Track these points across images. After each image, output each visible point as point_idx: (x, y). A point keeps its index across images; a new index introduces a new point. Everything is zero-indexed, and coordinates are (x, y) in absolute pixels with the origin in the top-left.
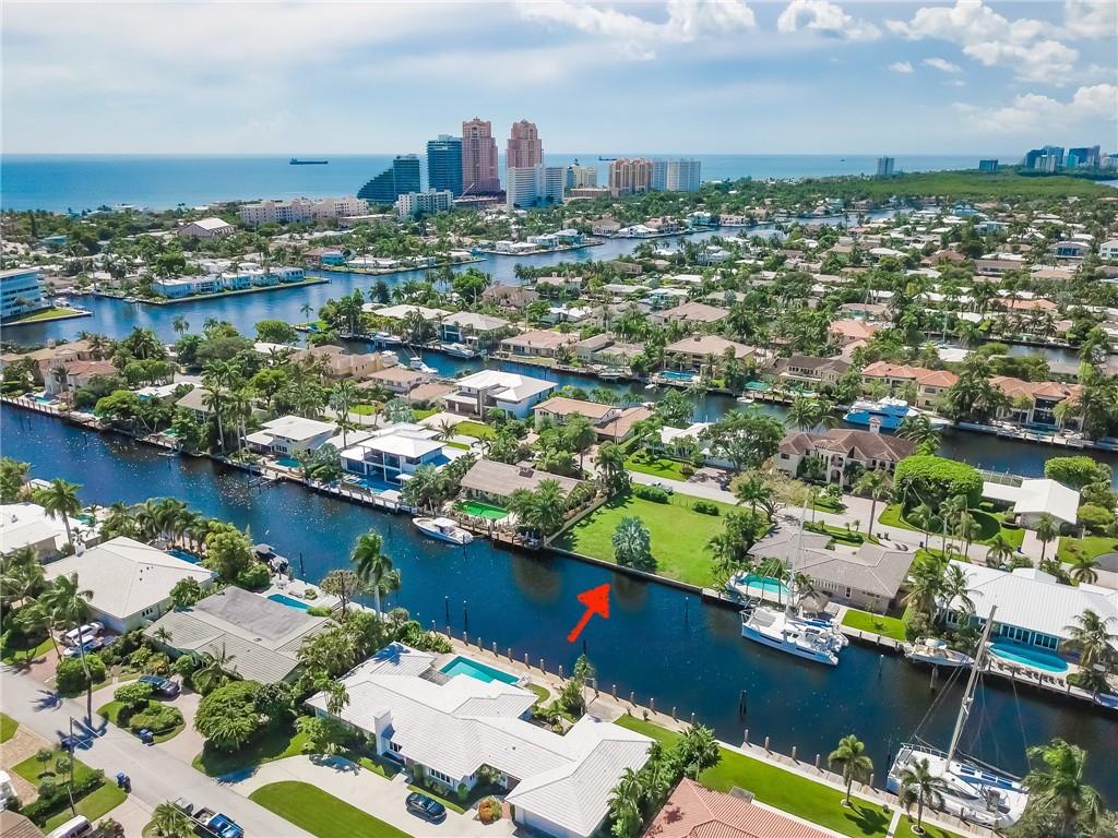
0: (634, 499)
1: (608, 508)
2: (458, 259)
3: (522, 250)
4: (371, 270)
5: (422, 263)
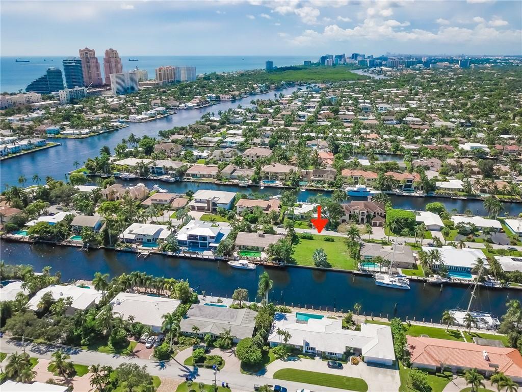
1: (294, 245)
2: (117, 127)
3: (143, 119)
4: (77, 136)
5: (100, 130)
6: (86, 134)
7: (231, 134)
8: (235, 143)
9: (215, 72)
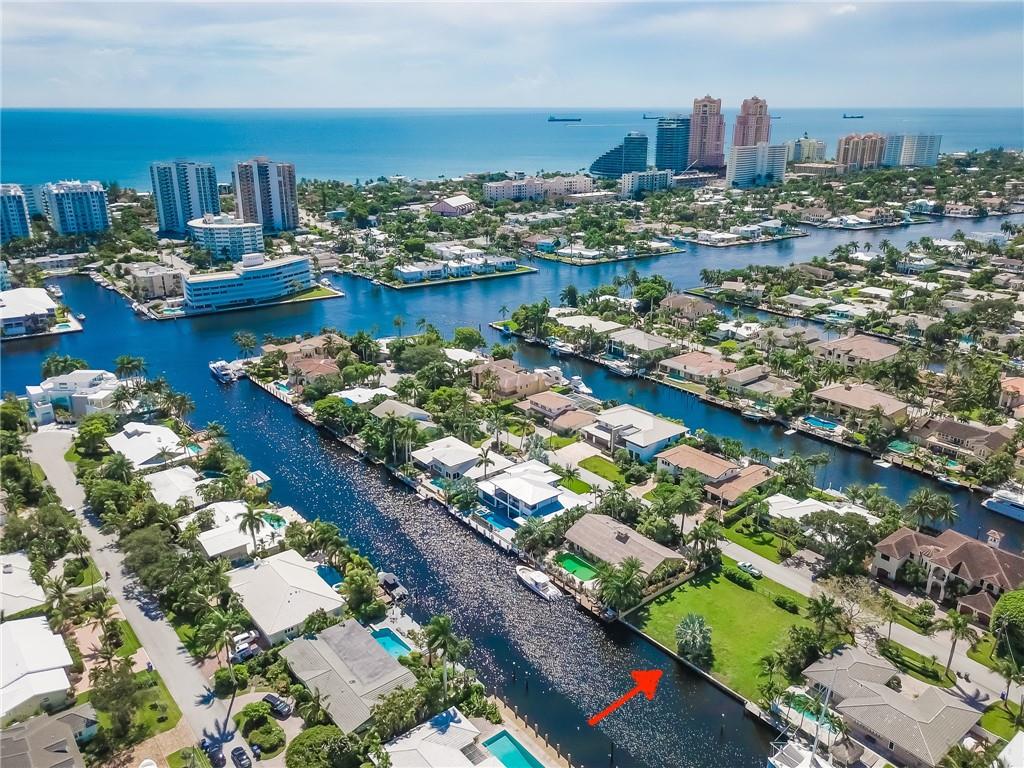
0: (722, 578)
1: (692, 585)
2: (658, 250)
3: (723, 240)
4: (576, 260)
5: (623, 254)
6: (594, 258)
7: (863, 295)
8: (852, 317)
9: (1001, 149)
